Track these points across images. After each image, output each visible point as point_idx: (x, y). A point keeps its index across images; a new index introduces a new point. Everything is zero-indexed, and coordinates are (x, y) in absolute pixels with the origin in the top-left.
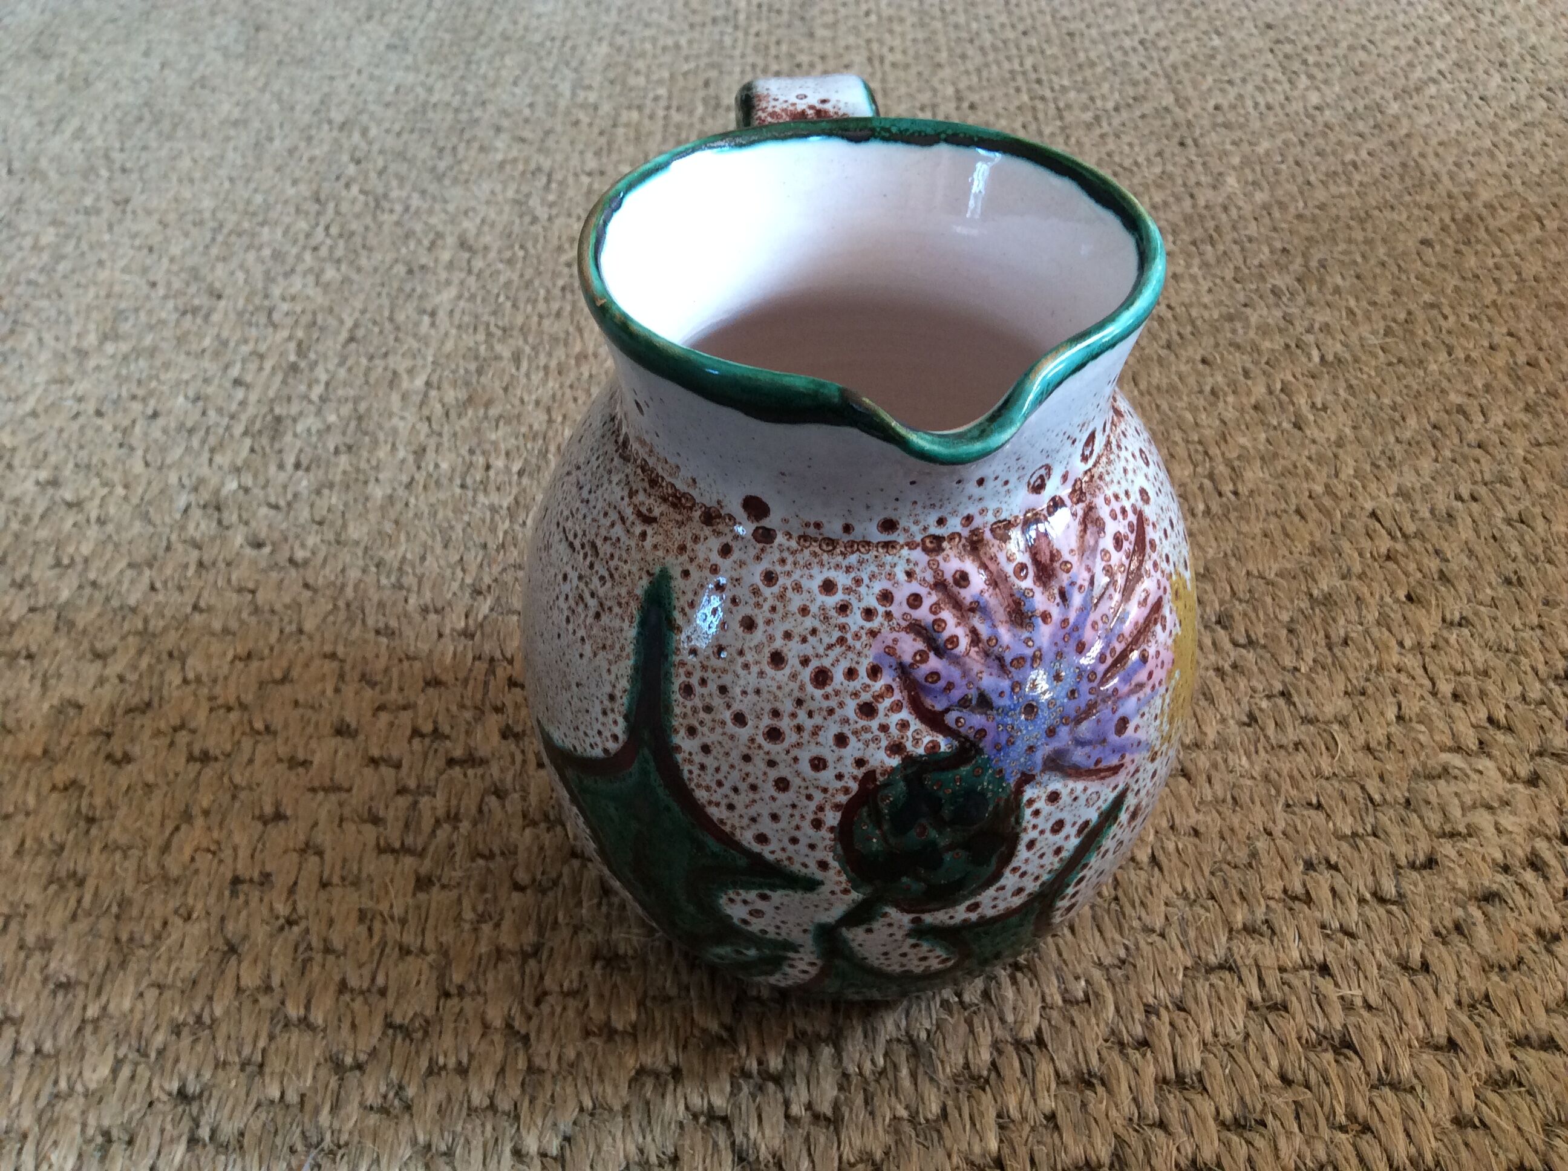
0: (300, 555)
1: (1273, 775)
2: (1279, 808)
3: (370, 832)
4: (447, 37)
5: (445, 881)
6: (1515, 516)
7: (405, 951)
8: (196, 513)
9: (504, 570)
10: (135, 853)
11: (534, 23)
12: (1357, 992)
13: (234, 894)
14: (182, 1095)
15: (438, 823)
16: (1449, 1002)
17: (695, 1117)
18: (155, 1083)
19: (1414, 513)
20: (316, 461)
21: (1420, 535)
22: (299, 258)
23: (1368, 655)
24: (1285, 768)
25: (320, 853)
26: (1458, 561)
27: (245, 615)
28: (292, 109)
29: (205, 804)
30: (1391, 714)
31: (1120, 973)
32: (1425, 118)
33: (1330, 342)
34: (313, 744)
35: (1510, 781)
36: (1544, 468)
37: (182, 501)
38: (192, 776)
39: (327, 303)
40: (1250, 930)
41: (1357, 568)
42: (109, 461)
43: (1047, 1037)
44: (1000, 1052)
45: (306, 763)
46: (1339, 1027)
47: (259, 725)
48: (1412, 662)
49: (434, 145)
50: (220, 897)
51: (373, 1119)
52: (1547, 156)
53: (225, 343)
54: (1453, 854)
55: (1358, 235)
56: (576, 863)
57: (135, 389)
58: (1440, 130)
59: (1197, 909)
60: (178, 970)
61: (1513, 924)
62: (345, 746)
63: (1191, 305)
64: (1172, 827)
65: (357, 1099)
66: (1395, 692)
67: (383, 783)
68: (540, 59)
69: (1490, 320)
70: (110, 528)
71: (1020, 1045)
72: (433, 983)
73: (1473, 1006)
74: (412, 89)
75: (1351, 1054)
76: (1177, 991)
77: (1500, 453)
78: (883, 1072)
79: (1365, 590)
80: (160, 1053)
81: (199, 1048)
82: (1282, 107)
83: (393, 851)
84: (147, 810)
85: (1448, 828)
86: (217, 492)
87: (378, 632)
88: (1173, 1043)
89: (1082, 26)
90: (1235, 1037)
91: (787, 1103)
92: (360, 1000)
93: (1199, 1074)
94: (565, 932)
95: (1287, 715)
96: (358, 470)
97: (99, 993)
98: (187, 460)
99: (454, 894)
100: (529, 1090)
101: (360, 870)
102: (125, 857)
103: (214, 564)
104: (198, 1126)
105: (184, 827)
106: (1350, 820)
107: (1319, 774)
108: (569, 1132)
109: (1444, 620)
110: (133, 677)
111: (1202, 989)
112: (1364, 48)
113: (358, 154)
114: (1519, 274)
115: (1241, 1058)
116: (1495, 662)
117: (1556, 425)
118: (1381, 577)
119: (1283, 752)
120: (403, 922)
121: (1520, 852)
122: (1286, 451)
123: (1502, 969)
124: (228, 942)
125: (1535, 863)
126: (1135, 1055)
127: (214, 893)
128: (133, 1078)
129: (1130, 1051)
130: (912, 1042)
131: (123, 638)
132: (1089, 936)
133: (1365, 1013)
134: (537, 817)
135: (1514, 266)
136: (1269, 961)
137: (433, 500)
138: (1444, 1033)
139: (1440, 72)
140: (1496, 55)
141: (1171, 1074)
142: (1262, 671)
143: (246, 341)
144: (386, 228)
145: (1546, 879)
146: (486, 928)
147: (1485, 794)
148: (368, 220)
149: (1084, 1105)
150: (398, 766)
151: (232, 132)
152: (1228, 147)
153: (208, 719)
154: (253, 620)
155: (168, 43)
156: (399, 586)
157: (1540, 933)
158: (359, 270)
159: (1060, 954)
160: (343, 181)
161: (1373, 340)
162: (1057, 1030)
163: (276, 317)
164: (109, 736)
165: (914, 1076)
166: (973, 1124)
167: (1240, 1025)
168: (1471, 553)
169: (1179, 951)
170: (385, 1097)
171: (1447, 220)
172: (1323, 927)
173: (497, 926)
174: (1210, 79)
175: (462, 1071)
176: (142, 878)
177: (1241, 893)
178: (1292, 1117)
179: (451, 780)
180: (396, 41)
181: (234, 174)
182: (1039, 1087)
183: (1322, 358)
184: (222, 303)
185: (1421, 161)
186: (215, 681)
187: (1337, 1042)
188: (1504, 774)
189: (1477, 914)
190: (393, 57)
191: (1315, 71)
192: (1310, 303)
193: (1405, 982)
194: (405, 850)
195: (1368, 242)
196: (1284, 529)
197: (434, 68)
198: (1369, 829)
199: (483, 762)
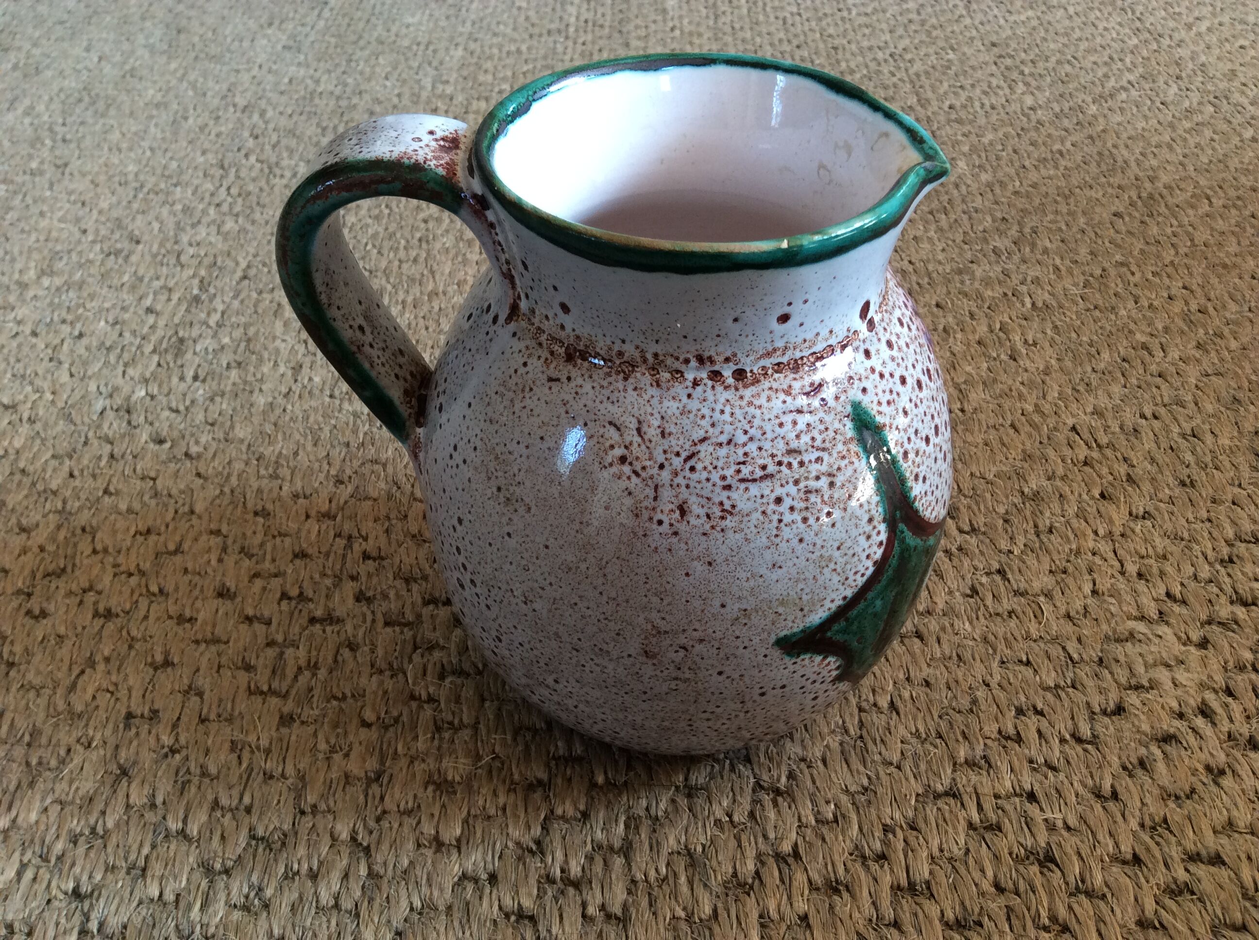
0: (194, 450)
1: (991, 637)
2: (995, 665)
3: (243, 677)
4: (333, 40)
5: (303, 718)
6: (1189, 432)
7: (269, 777)
8: (110, 415)
9: (363, 464)
10: (47, 692)
11: (404, 31)
12: (1058, 816)
13: (127, 727)
14: (76, 894)
15: (300, 668)
16: (1134, 824)
17: (507, 916)
18: (54, 884)
19: (1106, 428)
20: (211, 374)
21: (1111, 445)
22: (204, 212)
23: (1068, 541)
24: (1000, 632)
25: (200, 694)
26: (1142, 467)
27: (146, 498)
28: (205, 94)
29: (106, 653)
30: (1087, 588)
31: (863, 798)
32: (1117, 118)
33: (1040, 291)
34: (199, 604)
35: (1185, 644)
36: (1212, 394)
37: (99, 406)
38: (97, 629)
39: (226, 249)
40: (971, 764)
41: (1060, 471)
42: (40, 372)
43: (801, 851)
44: (763, 863)
45: (191, 620)
46: (1043, 845)
47: (154, 589)
48: (1105, 548)
49: (318, 125)
50: (116, 729)
51: (237, 915)
52: (1213, 149)
53: (141, 279)
54: (1137, 703)
55: (1064, 209)
56: (414, 705)
57: (64, 314)
58: (1129, 127)
59: (927, 746)
60: (78, 789)
61: (1187, 761)
62: (225, 606)
63: (928, 261)
64: (908, 679)
65: (224, 899)
66: (1090, 571)
67: (256, 636)
68: (407, 60)
69: (1169, 276)
70: (38, 426)
71: (779, 857)
72: (291, 801)
73: (1154, 828)
74: (303, 80)
75: (1052, 866)
76: (910, 814)
77: (1176, 381)
78: (665, 879)
79: (1067, 489)
80: (60, 858)
81: (92, 854)
82: (1003, 106)
83: (262, 693)
84: (58, 657)
85: (1133, 682)
86: (128, 398)
87: (256, 514)
88: (906, 856)
89: (845, 42)
90: (957, 852)
91: (584, 905)
92: (229, 815)
93: (928, 883)
94: (403, 762)
95: (1002, 589)
96: (245, 382)
97: (10, 808)
98: (105, 371)
99: (311, 729)
100: (369, 893)
101: (233, 709)
102: (38, 696)
103: (123, 456)
104: (88, 920)
105: (88, 671)
106: (1053, 674)
107: (1028, 637)
108: (400, 927)
109: (1131, 514)
110: (51, 548)
111: (931, 812)
112: (1069, 62)
113: (255, 132)
114: (1192, 240)
115: (962, 870)
116: (1172, 548)
117: (1222, 360)
118: (1080, 478)
119: (999, 619)
120: (268, 752)
121: (1192, 702)
122: (1003, 377)
123: (1177, 798)
124: (120, 767)
125: (1205, 711)
126: (874, 867)
127: (111, 726)
128: (35, 879)
129: (871, 863)
130: (690, 854)
131: (45, 516)
132: (838, 768)
133: (1065, 833)
134: (384, 666)
135: (1188, 234)
136: (986, 789)
137: (306, 407)
138: (1130, 850)
139: (1129, 82)
140: (1174, 70)
141: (904, 882)
142: (982, 553)
143: (158, 278)
144: (276, 189)
145: (1214, 724)
146: (337, 757)
147: (1164, 655)
148: (263, 183)
149: (831, 908)
150: (268, 623)
151: (155, 112)
152: (960, 138)
153: (112, 582)
154: (153, 502)
155: (106, 41)
156: (275, 476)
157: (1208, 768)
158: (253, 222)
159: (814, 782)
160: (243, 152)
161: (1074, 290)
162: (810, 844)
163: (183, 258)
164: (29, 595)
165: (690, 883)
166: (739, 923)
167: (962, 842)
168: (1153, 460)
169: (912, 780)
170: (247, 897)
171: (1135, 198)
172: (1031, 761)
173: (347, 755)
174: (946, 84)
175: (314, 876)
176: (51, 711)
177: (963, 733)
178: (1004, 918)
179: (312, 635)
180: (291, 43)
181: (155, 145)
182: (794, 892)
183: (1033, 304)
184: (140, 247)
185: (1114, 151)
186: (119, 552)
187: (1042, 857)
188: (1179, 638)
189: (1158, 752)
190: (288, 55)
191: (1029, 79)
192: (1024, 261)
193: (1098, 807)
194: (272, 692)
195: (1070, 213)
196: (1001, 439)
197: (322, 64)
198: (1069, 682)
199: (339, 621)
